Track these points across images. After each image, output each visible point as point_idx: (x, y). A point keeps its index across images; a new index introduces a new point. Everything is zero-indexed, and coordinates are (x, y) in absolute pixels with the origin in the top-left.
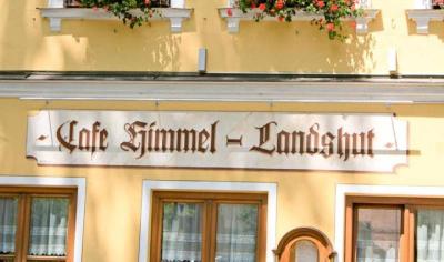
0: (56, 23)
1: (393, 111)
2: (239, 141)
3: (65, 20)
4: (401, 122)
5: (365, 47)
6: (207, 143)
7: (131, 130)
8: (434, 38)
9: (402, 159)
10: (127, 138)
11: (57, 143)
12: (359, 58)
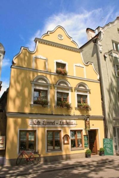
0: (32, 106)
1: (75, 119)
2: (58, 123)
3: (33, 106)
4: (75, 121)
5: (71, 111)
6: (54, 124)
7: (44, 122)
8: (78, 111)
9: (76, 125)
10: (43, 123)
11: (33, 124)
12: (70, 113)
